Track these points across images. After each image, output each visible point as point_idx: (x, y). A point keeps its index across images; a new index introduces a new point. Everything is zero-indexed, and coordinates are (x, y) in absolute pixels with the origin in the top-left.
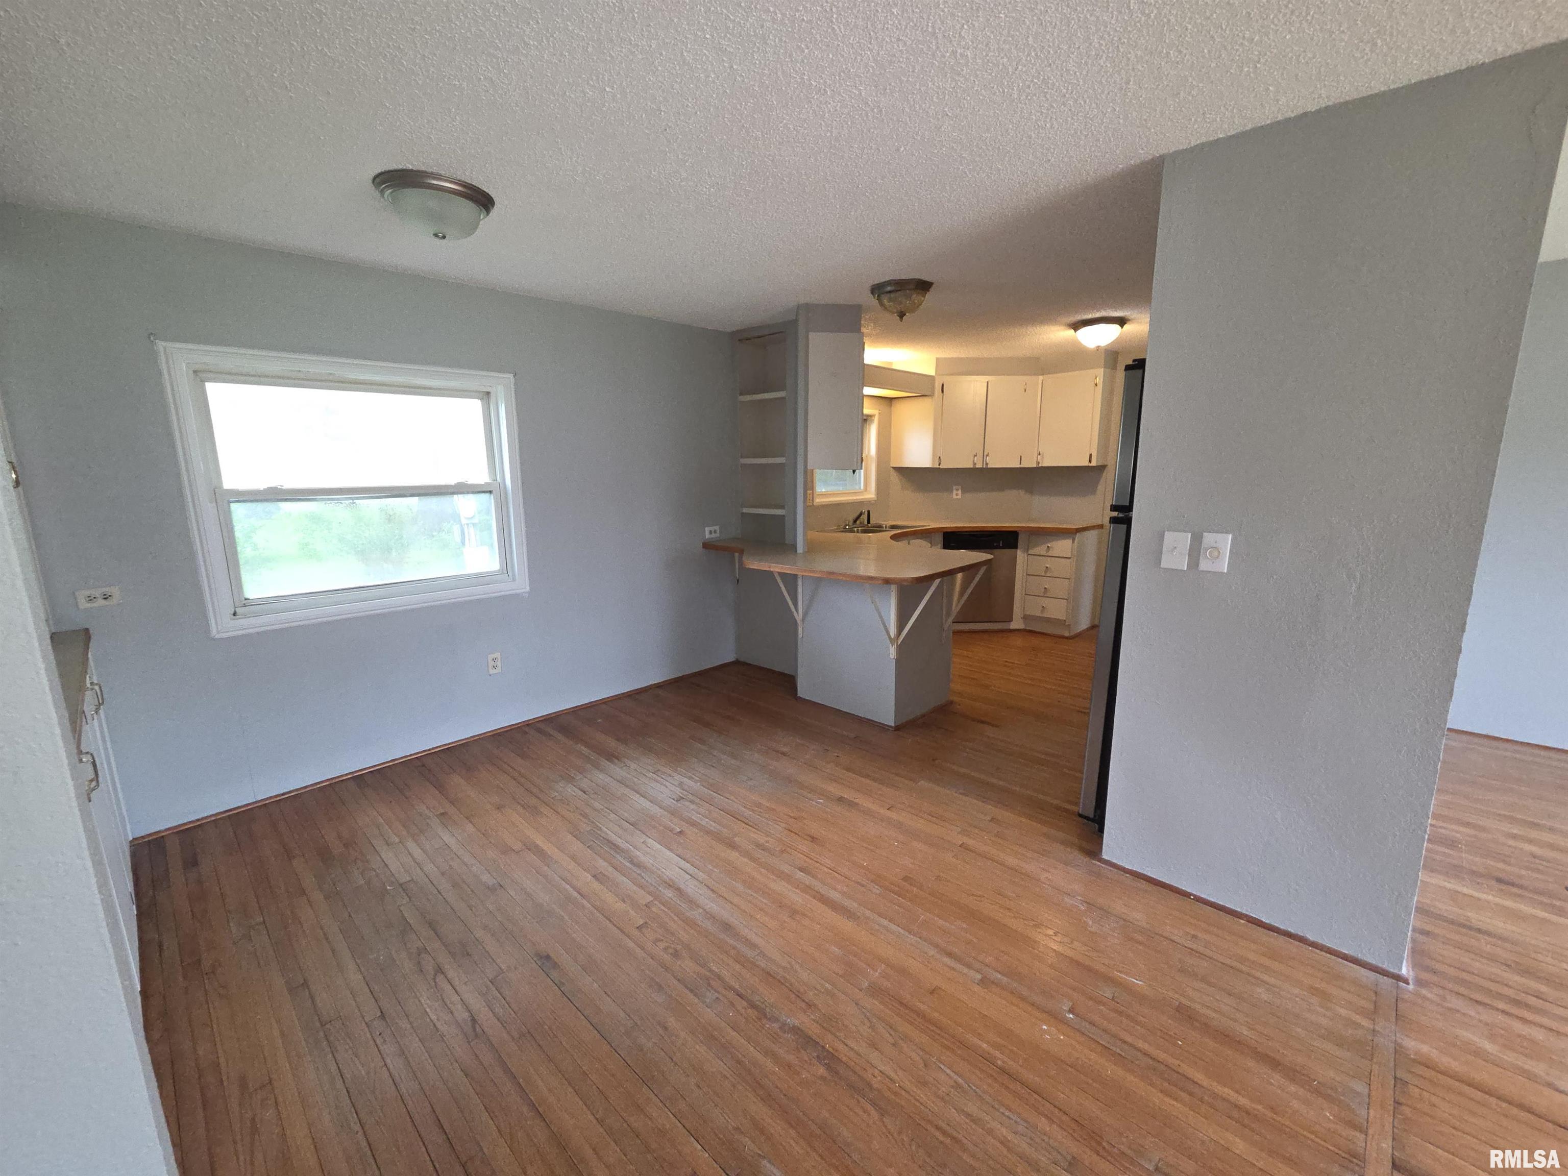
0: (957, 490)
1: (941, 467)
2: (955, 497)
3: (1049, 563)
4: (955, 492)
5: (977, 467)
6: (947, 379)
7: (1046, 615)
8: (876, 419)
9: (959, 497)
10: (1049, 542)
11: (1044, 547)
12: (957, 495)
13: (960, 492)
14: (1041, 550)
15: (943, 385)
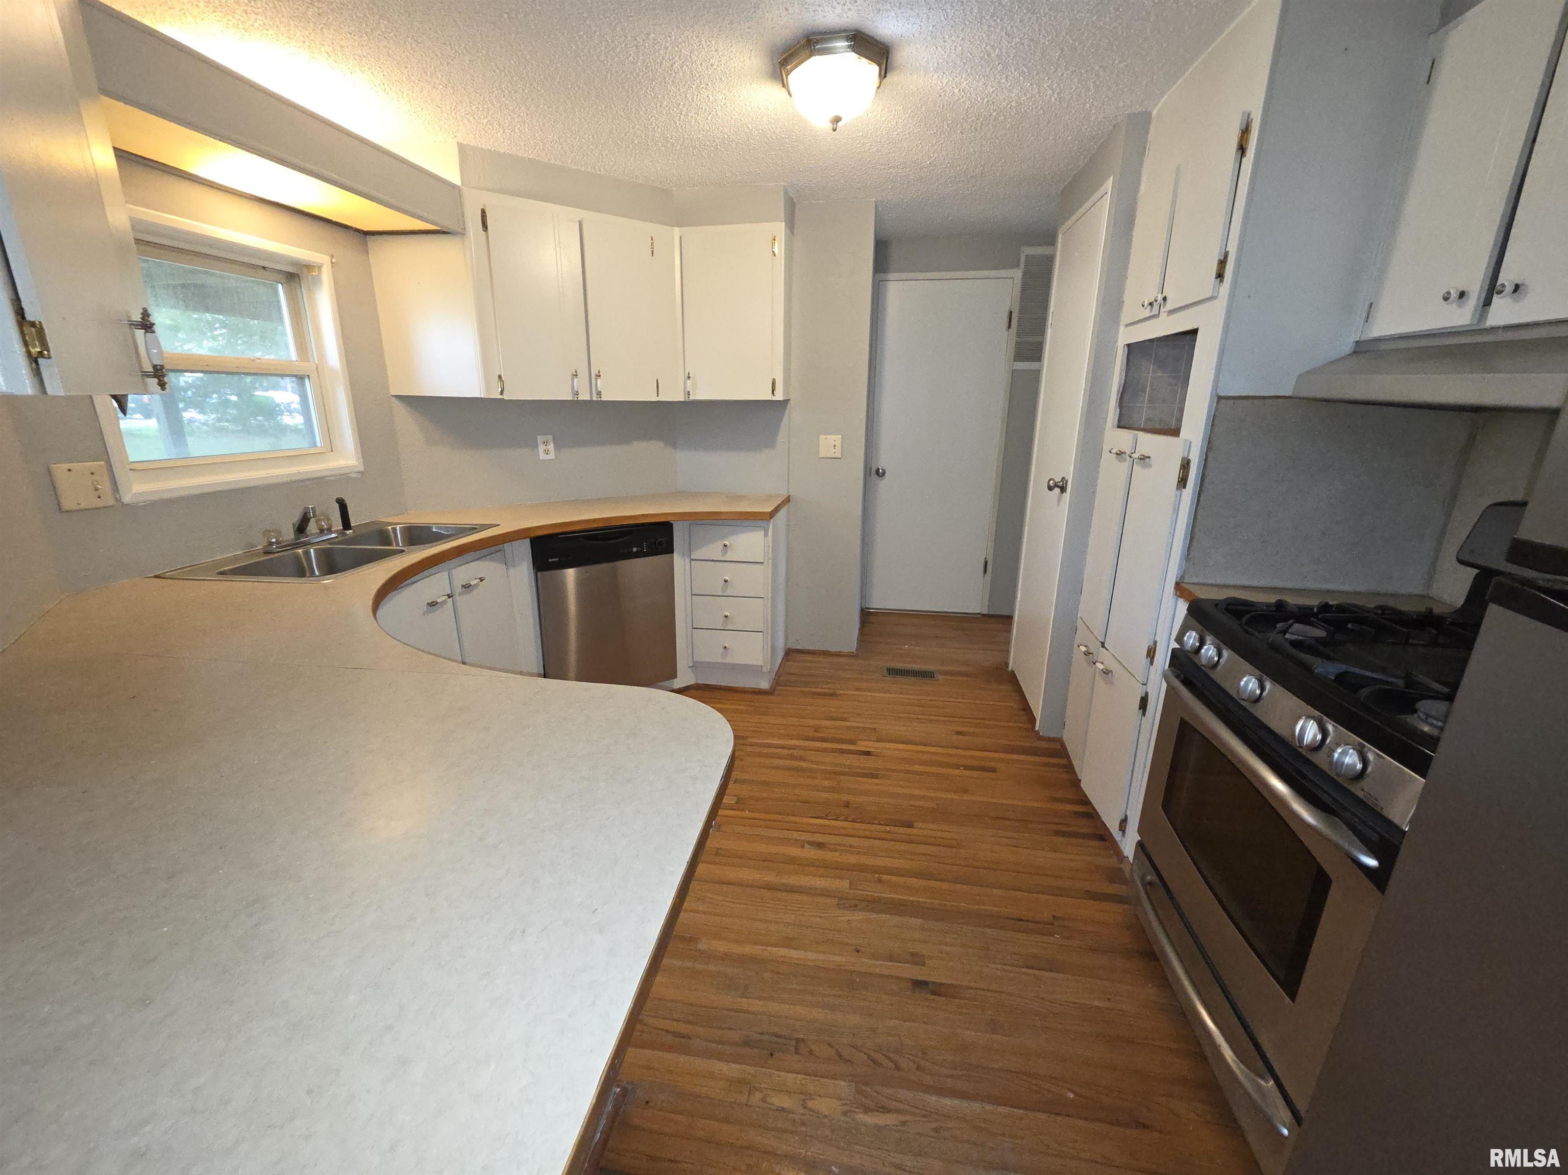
0: (545, 443)
1: (506, 397)
2: (542, 456)
3: (728, 572)
4: (541, 448)
5: (581, 398)
6: (494, 202)
7: (728, 660)
8: (326, 275)
9: (552, 456)
10: (724, 537)
11: (719, 545)
12: (547, 452)
13: (551, 447)
14: (713, 550)
15: (483, 212)
